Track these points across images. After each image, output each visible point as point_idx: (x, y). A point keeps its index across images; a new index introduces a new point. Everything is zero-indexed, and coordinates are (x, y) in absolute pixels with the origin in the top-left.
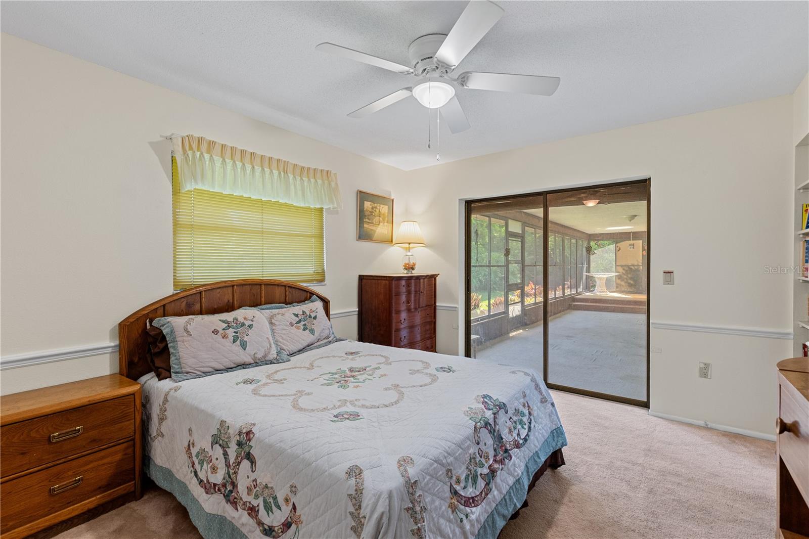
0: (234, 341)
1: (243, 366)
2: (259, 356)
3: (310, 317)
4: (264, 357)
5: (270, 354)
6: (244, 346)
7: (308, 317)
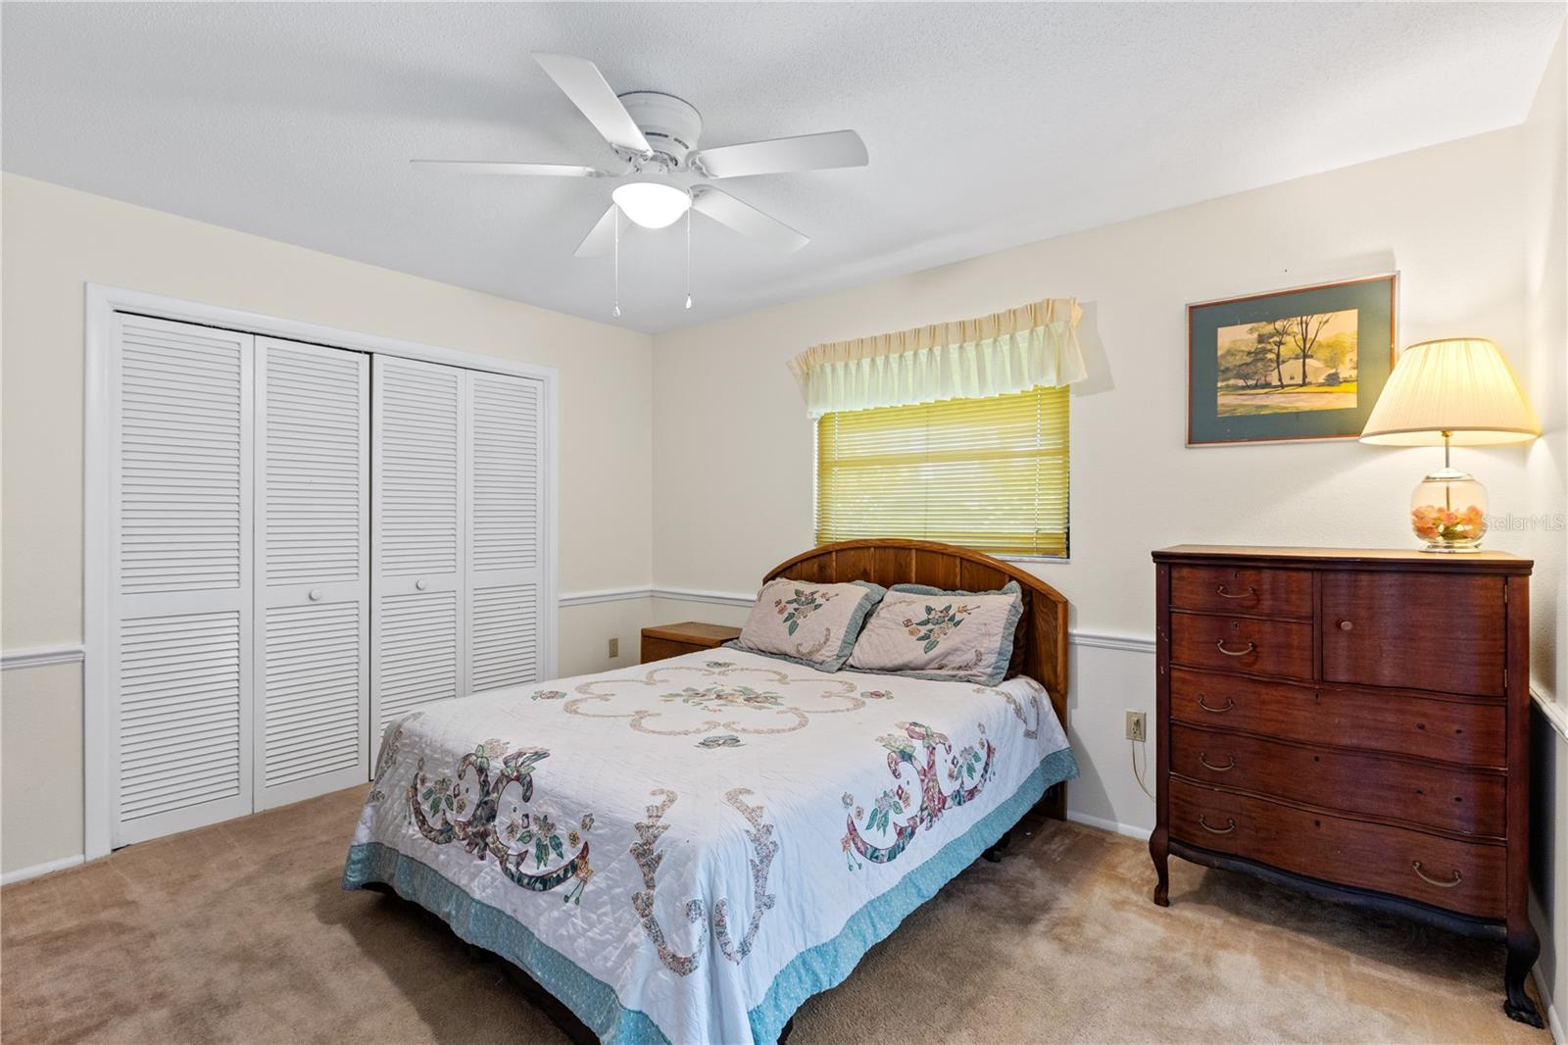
0: (786, 620)
1: (784, 656)
2: (804, 650)
3: (952, 619)
4: (810, 653)
5: (820, 653)
6: (792, 630)
7: (946, 619)
